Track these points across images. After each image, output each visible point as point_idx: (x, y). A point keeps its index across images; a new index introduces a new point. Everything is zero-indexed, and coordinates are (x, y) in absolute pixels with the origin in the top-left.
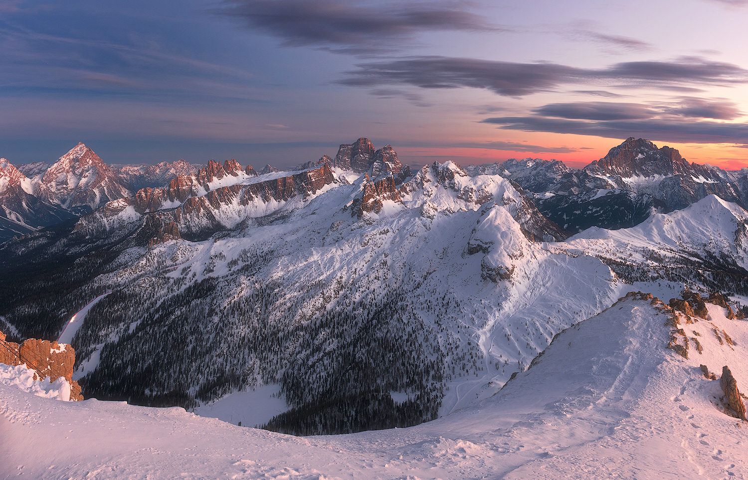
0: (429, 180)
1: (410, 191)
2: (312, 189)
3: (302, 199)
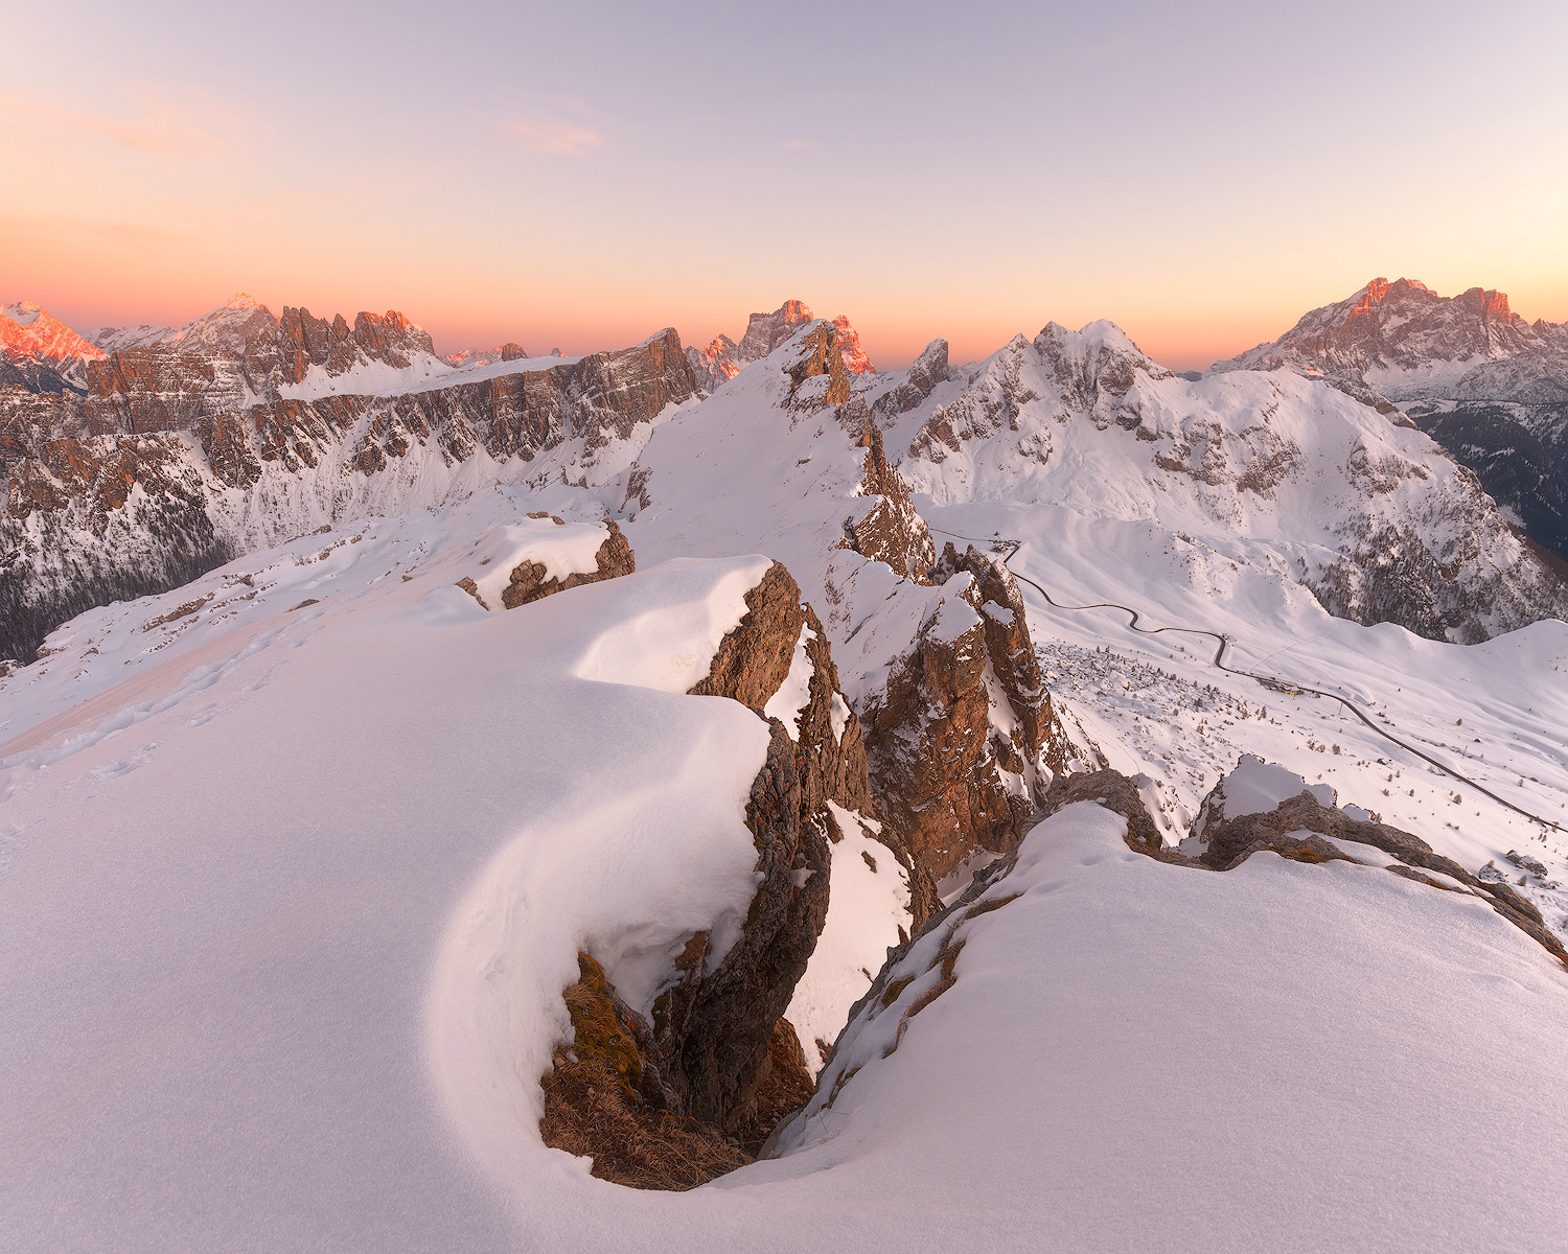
0: (1030, 396)
2: (617, 421)
3: (577, 458)
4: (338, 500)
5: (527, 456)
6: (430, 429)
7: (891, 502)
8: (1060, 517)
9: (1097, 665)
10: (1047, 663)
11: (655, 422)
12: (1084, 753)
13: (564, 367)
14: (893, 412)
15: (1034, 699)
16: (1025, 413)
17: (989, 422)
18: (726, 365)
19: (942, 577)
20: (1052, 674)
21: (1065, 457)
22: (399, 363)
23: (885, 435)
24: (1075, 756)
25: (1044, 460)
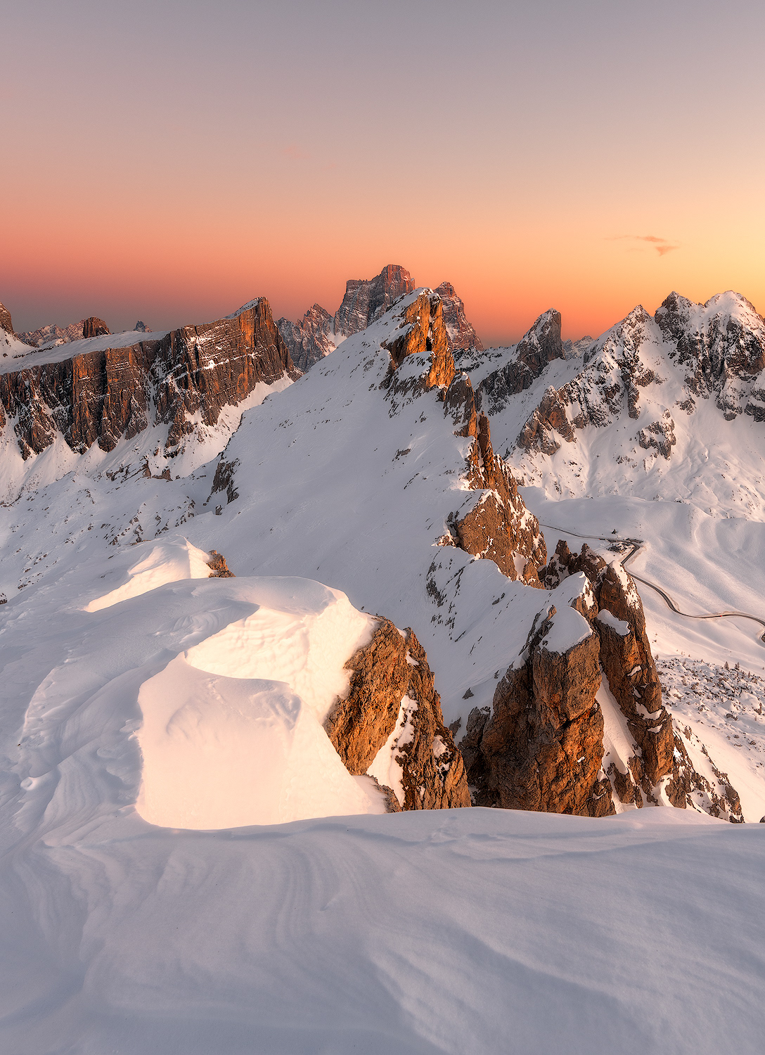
0: (649, 378)
1: (579, 423)
2: (203, 404)
3: (161, 447)
5: (107, 446)
6: (6, 416)
7: (498, 497)
8: (683, 517)
9: (727, 684)
10: (671, 680)
11: (244, 405)
12: (712, 786)
13: (148, 343)
14: (502, 393)
15: (652, 723)
16: (648, 398)
17: (605, 408)
18: (320, 339)
19: (554, 579)
20: (675, 692)
21: (689, 451)
23: (493, 419)
24: (700, 787)
25: (665, 451)
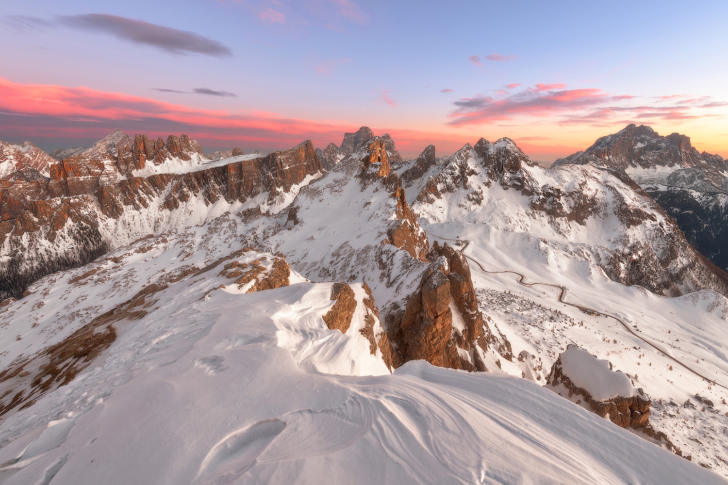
2: (283, 184)
3: (266, 201)
4: (157, 222)
5: (243, 201)
6: (199, 189)
7: (409, 222)
8: (487, 230)
9: (505, 299)
10: (482, 298)
11: (302, 184)
12: (499, 340)
13: (260, 158)
14: (410, 179)
15: (473, 316)
16: (471, 179)
17: (454, 185)
18: (334, 157)
19: (433, 258)
20: (484, 303)
21: (489, 201)
22: (187, 158)
23: (407, 191)
24: (494, 341)
25: (478, 202)
